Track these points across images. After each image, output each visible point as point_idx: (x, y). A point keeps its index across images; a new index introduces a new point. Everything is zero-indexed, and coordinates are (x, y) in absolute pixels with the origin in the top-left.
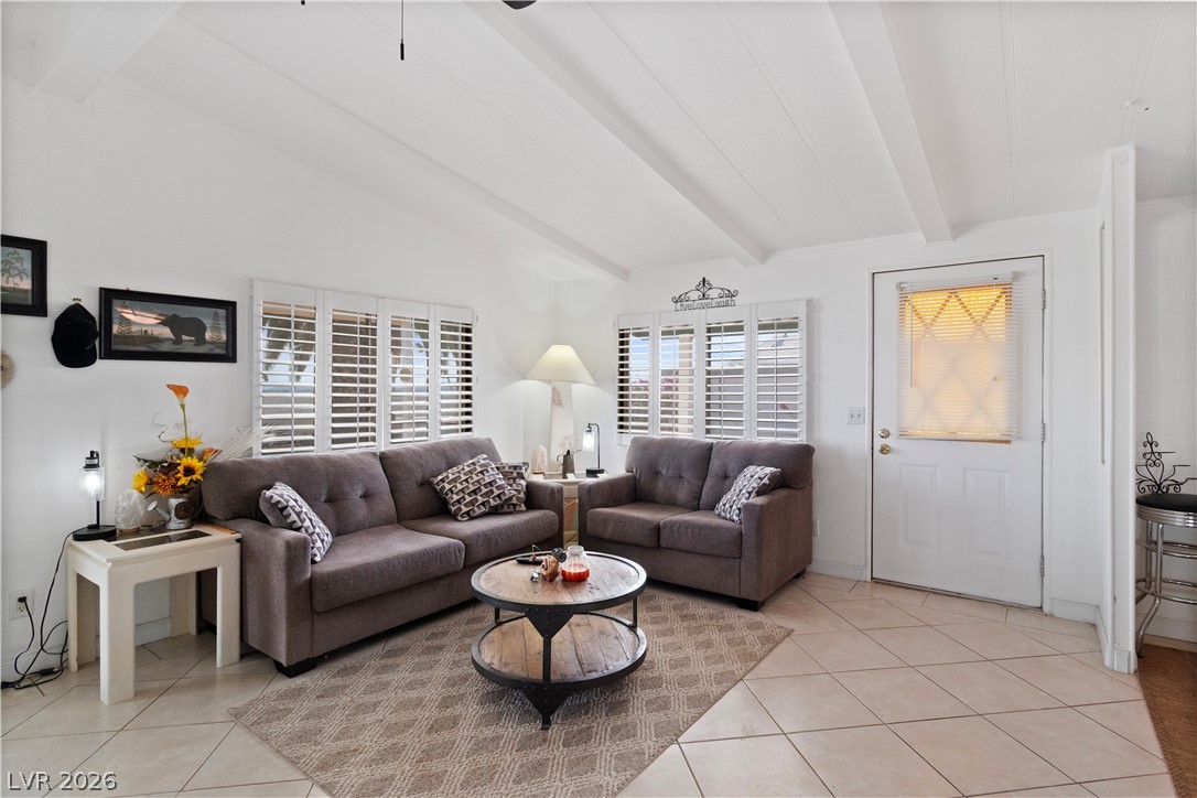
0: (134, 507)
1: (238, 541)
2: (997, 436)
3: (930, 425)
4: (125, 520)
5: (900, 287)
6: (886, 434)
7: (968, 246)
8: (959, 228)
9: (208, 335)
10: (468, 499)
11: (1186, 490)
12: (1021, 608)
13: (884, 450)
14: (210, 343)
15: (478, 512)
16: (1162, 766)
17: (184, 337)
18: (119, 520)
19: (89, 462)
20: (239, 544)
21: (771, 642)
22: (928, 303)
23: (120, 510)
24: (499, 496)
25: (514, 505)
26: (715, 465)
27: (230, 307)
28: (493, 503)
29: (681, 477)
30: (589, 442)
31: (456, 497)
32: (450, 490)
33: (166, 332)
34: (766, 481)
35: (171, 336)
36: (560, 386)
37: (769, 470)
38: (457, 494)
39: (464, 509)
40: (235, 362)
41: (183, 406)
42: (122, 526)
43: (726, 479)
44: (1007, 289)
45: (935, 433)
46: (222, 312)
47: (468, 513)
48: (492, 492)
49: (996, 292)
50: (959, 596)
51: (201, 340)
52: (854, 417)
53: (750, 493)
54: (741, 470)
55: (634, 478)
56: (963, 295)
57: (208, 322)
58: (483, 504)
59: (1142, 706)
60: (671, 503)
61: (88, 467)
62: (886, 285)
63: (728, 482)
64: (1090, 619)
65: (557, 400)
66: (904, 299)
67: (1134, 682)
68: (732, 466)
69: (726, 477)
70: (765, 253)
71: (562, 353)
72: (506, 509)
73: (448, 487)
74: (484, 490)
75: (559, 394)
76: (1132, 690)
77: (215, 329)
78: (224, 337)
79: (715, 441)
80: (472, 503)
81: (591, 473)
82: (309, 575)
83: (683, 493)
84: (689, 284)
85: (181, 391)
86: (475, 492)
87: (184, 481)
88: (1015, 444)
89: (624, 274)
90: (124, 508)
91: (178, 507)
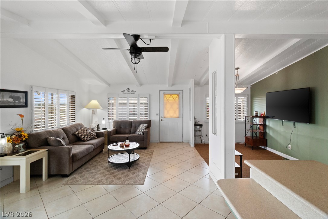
0: (10, 147)
1: (47, 151)
2: (177, 117)
3: (168, 116)
4: (8, 151)
5: (164, 93)
6: (162, 117)
7: (173, 88)
8: (173, 85)
9: (21, 101)
10: (86, 137)
11: (198, 123)
12: (180, 142)
13: (162, 120)
14: (22, 103)
15: (89, 139)
16: (199, 154)
17: (16, 101)
18: (6, 151)
19: (2, 136)
20: (47, 152)
21: (152, 152)
22: (168, 96)
23: (6, 148)
24: (92, 135)
25: (95, 137)
26: (133, 125)
27: (26, 93)
28: (91, 137)
29: (126, 128)
30: (103, 122)
31: (83, 137)
32: (81, 135)
33: (11, 100)
34: (146, 127)
35: (13, 101)
36: (95, 110)
37: (146, 125)
38: (83, 136)
39: (86, 139)
40: (27, 107)
41: (22, 120)
42: (7, 153)
43: (136, 128)
44: (178, 94)
45: (169, 117)
46: (24, 94)
47: (87, 140)
48: (91, 134)
49: (177, 95)
50: (172, 142)
51: (20, 102)
52: (157, 115)
53: (144, 129)
54: (139, 125)
55: (116, 129)
56: (173, 95)
57: (21, 97)
58: (89, 137)
59: (196, 150)
60: (125, 133)
61: (2, 137)
62: (162, 93)
63: (137, 128)
64: (188, 142)
65: (93, 113)
66: (164, 95)
67: (194, 148)
68: (137, 125)
69: (136, 127)
70: (141, 85)
71: (94, 102)
72: (93, 138)
73: (80, 135)
74: (89, 134)
75: (94, 112)
76: (194, 149)
77: (23, 99)
78: (25, 101)
79: (132, 120)
80: (87, 137)
81: (103, 129)
82: (72, 155)
83: (127, 131)
84: (125, 89)
85: (21, 116)
86: (87, 135)
87: (24, 139)
88: (179, 118)
89: (109, 85)
90: (8, 148)
91: (23, 146)
